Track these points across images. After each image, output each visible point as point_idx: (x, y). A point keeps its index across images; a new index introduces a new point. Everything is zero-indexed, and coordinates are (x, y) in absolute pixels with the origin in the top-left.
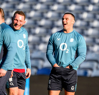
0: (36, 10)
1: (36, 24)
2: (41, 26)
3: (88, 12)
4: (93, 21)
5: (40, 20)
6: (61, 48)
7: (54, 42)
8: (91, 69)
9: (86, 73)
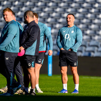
0: (56, 12)
1: (56, 21)
2: (60, 23)
3: (91, 13)
4: (94, 20)
5: (59, 19)
6: (65, 37)
7: (61, 33)
8: (93, 52)
9: (90, 54)
